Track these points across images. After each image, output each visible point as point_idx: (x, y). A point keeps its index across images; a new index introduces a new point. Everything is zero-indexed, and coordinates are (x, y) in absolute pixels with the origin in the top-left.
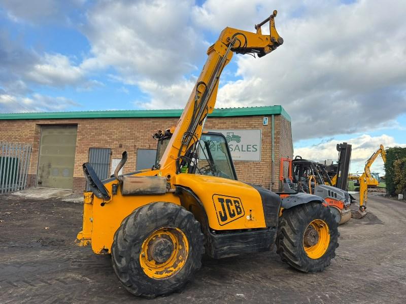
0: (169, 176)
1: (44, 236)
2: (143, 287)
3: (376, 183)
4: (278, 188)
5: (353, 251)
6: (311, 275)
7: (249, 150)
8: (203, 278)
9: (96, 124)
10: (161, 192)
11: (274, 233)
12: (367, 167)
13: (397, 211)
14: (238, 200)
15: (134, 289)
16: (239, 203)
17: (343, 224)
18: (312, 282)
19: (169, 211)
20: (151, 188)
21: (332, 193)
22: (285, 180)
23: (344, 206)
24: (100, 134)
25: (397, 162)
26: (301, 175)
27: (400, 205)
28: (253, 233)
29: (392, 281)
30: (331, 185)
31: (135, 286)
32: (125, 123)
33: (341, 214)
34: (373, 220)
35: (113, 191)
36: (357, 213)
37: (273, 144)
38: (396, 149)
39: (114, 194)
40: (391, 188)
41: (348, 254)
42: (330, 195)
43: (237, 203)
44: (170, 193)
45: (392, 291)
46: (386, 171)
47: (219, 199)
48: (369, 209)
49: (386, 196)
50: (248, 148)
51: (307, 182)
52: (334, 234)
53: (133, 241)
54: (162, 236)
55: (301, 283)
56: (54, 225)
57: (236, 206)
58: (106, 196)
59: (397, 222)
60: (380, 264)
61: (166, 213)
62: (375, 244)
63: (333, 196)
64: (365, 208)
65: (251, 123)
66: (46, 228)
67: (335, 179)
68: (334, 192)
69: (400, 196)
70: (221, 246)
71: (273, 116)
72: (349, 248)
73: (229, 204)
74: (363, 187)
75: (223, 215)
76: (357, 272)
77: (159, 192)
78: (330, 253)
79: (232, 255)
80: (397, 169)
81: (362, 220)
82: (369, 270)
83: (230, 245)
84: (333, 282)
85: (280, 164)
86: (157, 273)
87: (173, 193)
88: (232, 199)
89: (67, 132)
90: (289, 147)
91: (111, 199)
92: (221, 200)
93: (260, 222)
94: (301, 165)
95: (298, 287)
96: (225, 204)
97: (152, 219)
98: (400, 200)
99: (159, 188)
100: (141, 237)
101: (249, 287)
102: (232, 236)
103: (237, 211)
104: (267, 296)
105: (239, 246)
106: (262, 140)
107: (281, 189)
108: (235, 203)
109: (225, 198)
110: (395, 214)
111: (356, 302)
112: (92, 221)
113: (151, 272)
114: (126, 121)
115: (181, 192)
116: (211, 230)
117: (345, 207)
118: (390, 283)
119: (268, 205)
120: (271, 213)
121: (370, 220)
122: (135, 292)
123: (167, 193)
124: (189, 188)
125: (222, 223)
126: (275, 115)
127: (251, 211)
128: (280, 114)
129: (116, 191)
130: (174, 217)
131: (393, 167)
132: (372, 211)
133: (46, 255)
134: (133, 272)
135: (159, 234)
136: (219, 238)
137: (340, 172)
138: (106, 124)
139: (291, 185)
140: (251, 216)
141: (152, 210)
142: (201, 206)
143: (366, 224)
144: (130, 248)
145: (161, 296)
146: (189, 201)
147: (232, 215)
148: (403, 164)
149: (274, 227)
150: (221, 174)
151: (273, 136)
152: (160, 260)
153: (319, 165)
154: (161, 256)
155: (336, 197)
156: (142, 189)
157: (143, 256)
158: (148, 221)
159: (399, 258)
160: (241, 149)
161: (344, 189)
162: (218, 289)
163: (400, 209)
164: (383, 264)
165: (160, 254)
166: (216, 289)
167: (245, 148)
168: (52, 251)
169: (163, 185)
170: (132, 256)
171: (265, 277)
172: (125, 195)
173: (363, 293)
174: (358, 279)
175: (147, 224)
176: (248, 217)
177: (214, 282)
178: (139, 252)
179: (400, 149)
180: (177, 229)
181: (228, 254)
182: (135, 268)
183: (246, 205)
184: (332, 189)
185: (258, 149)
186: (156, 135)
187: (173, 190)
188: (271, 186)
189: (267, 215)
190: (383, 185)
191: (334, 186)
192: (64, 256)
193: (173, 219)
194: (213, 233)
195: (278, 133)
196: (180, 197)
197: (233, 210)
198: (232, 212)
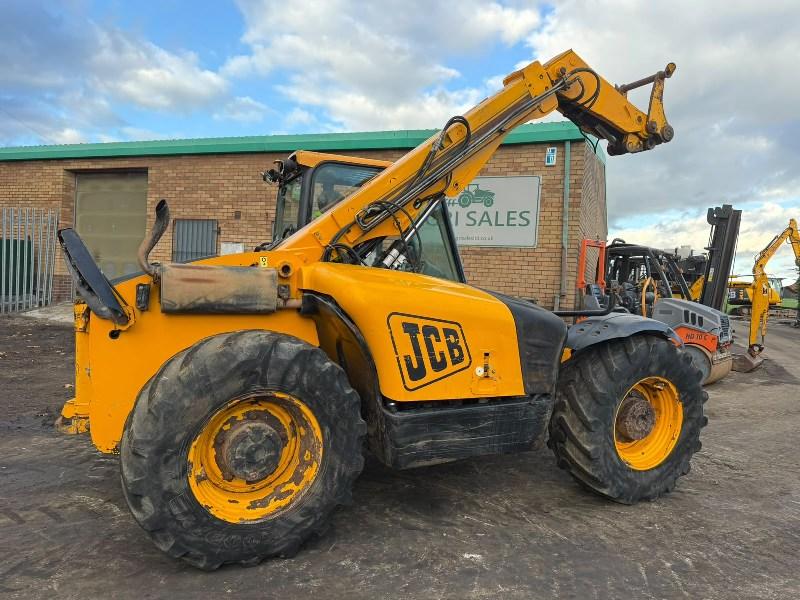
11: (543, 409)
14: (456, 328)
16: (456, 337)
20: (237, 297)
28: (493, 407)
43: (452, 337)
47: (404, 324)
57: (449, 342)
70: (409, 439)
73: (432, 337)
75: (415, 366)
79: (435, 461)
83: (434, 438)
88: (440, 326)
92: (410, 329)
93: (510, 383)
96: (421, 337)
99: (258, 297)
103: (452, 356)
108: (447, 336)
109: (421, 323)
116: (386, 401)
119: (531, 340)
120: (539, 362)
124: (328, 298)
125: (411, 385)
127: (487, 355)
136: (407, 420)
140: (486, 369)
142: (359, 341)
147: (439, 366)
149: (546, 396)
169: (267, 291)
176: (480, 371)
181: (428, 458)
183: (474, 341)
189: (529, 366)
194: (389, 408)
197: (442, 354)
198: (439, 359)
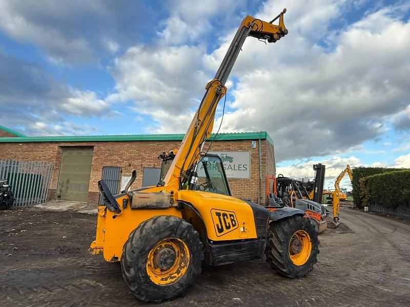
0: (172, 193)
1: (61, 244)
2: (150, 294)
3: (345, 197)
4: (265, 202)
5: (331, 258)
6: (298, 280)
7: (240, 169)
8: (203, 284)
9: (109, 146)
10: (165, 207)
11: (264, 242)
12: (337, 183)
13: (365, 222)
14: (233, 214)
15: (142, 296)
16: (233, 217)
17: (321, 233)
18: (299, 287)
19: (171, 224)
20: (157, 203)
21: (311, 206)
22: (270, 195)
23: (321, 217)
24: (112, 155)
25: (362, 180)
26: (284, 191)
27: (367, 217)
28: (246, 243)
29: (369, 286)
30: (309, 199)
31: (143, 293)
32: (134, 145)
33: (319, 225)
34: (345, 229)
35: (123, 205)
36: (332, 223)
37: (261, 164)
38: (360, 168)
39: (124, 208)
40: (358, 202)
41: (327, 261)
42: (309, 208)
43: (232, 217)
44: (173, 207)
45: (369, 295)
46: (353, 187)
47: (216, 213)
48: (341, 220)
49: (354, 208)
50: (239, 167)
51: (289, 196)
52: (315, 242)
53: (140, 252)
54: (166, 246)
55: (290, 287)
56: (71, 234)
57: (231, 219)
58: (117, 210)
59: (366, 232)
60: (356, 270)
61: (168, 226)
62: (349, 251)
63: (311, 209)
64: (338, 219)
65: (242, 146)
66: (64, 237)
67: (312, 194)
68: (312, 206)
69: (366, 208)
70: (217, 255)
71: (260, 140)
72: (329, 255)
73: (226, 217)
74: (336, 201)
75: (220, 228)
76: (337, 276)
77: (163, 207)
78: (313, 259)
79: (227, 263)
80: (362, 185)
81: (337, 229)
82: (346, 275)
83: (226, 254)
84: (317, 286)
85: (266, 182)
86: (162, 280)
87: (176, 207)
88: (228, 213)
89: (84, 153)
90: (273, 166)
91: (122, 213)
92: (219, 215)
93: (252, 234)
94: (283, 182)
95: (287, 292)
97: (156, 231)
98: (366, 212)
99: (163, 203)
100: (147, 248)
101: (245, 291)
102: (229, 246)
103: (232, 224)
104: (261, 300)
105: (233, 254)
106: (251, 161)
107: (267, 204)
108: (230, 217)
109: (222, 212)
110: (363, 224)
111: (339, 305)
112: (104, 232)
113: (157, 279)
114: (135, 143)
115: (183, 207)
116: (210, 240)
117: (322, 219)
118: (367, 287)
119: (258, 218)
120: (261, 225)
121: (343, 230)
122: (143, 299)
123: (170, 207)
124: (189, 203)
125: (219, 234)
126: (261, 140)
127: (244, 223)
128: (265, 139)
129: (126, 205)
130: (175, 229)
131: (359, 183)
132: (343, 222)
133: (63, 262)
134: (141, 280)
135: (163, 245)
136: (217, 248)
137: (316, 188)
138: (118, 146)
139: (276, 200)
140: (244, 228)
141: (156, 224)
142: (200, 219)
143: (340, 233)
144: (138, 258)
145: (166, 300)
146: (190, 215)
147: (228, 228)
148: (367, 181)
149: (264, 238)
150: (217, 190)
151: (261, 158)
152: (165, 268)
153: (299, 182)
154: (165, 264)
155: (314, 210)
156: (148, 204)
157: (150, 265)
158: (152, 234)
159: (371, 264)
160: (233, 168)
161: (320, 203)
162: (217, 293)
163: (367, 220)
164: (358, 269)
165: (165, 262)
166: (215, 294)
167: (237, 168)
168: (68, 259)
169: (166, 200)
170: (139, 266)
171: (258, 282)
172: (133, 209)
173: (344, 297)
174: (339, 284)
175: (152, 236)
176: (242, 229)
177: (213, 287)
178: (146, 261)
179: (364, 168)
180: (179, 240)
181: (224, 262)
182: (143, 277)
183: (239, 219)
184: (310, 203)
185: (248, 168)
186: (161, 155)
187: (176, 204)
188: (259, 200)
189: (258, 227)
190: (351, 198)
191: (311, 200)
192: (80, 263)
193: (174, 230)
194: (211, 243)
195: (264, 155)
196: (181, 211)
197: (229, 223)
198: (228, 225)
